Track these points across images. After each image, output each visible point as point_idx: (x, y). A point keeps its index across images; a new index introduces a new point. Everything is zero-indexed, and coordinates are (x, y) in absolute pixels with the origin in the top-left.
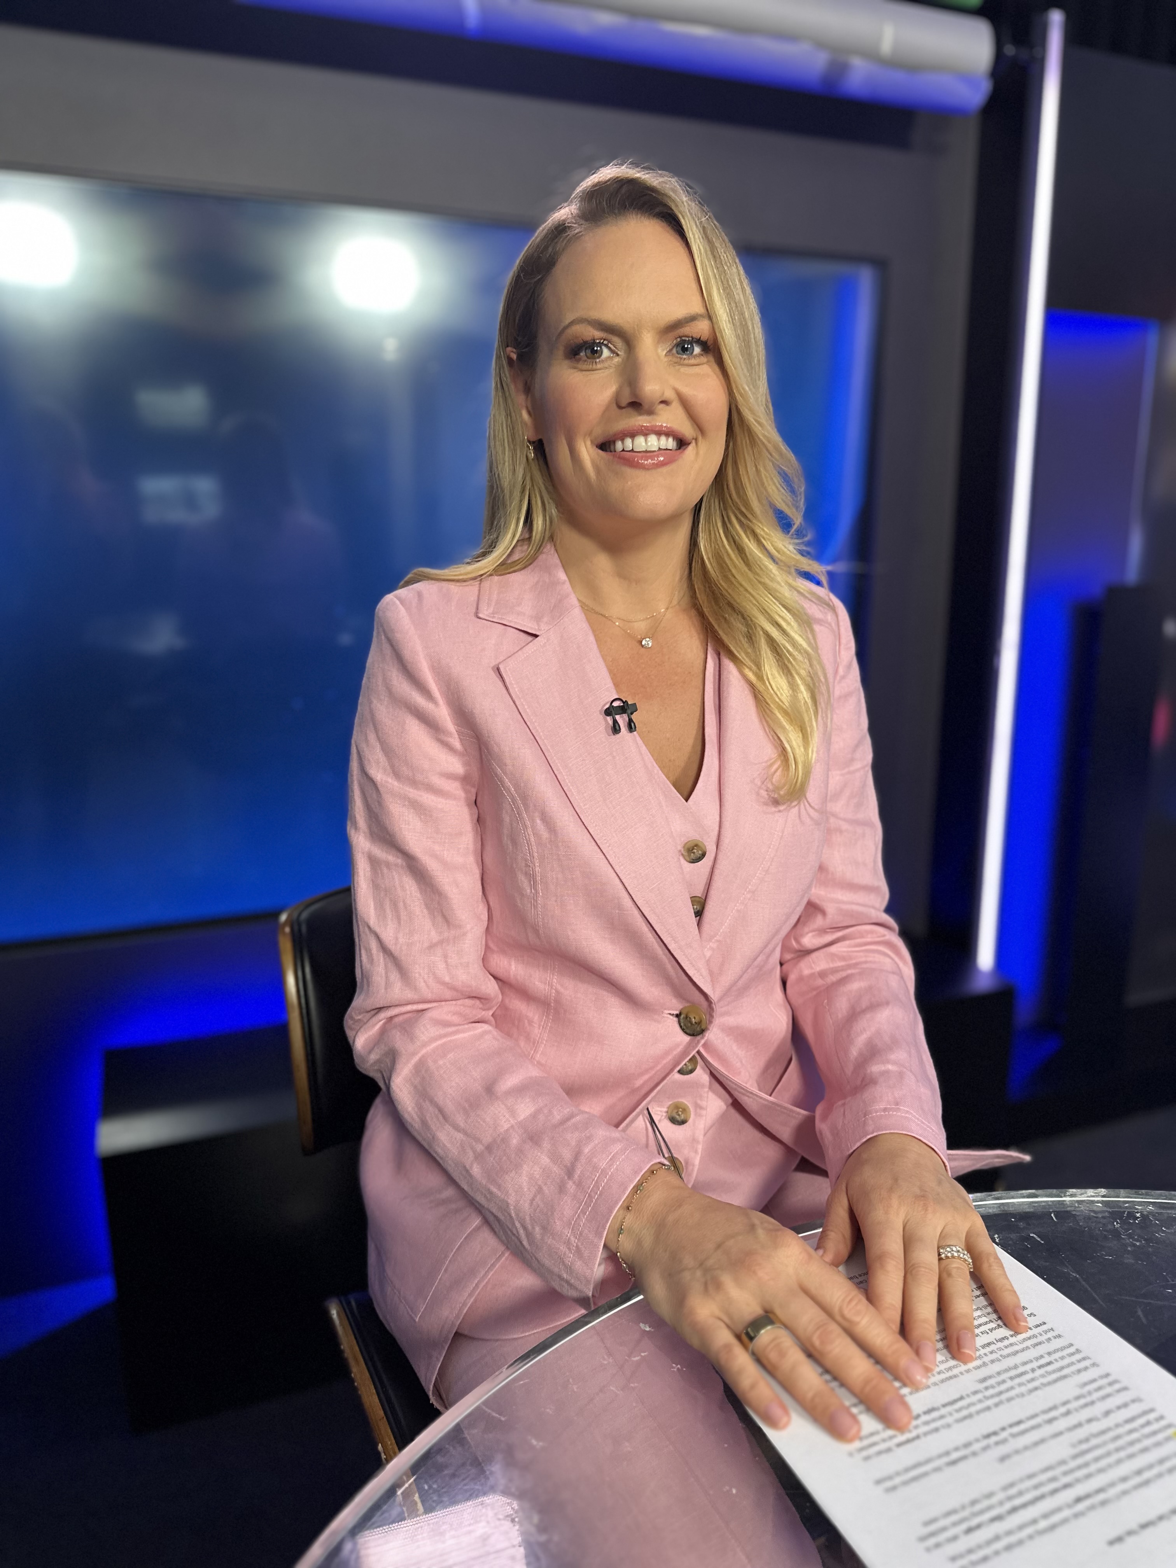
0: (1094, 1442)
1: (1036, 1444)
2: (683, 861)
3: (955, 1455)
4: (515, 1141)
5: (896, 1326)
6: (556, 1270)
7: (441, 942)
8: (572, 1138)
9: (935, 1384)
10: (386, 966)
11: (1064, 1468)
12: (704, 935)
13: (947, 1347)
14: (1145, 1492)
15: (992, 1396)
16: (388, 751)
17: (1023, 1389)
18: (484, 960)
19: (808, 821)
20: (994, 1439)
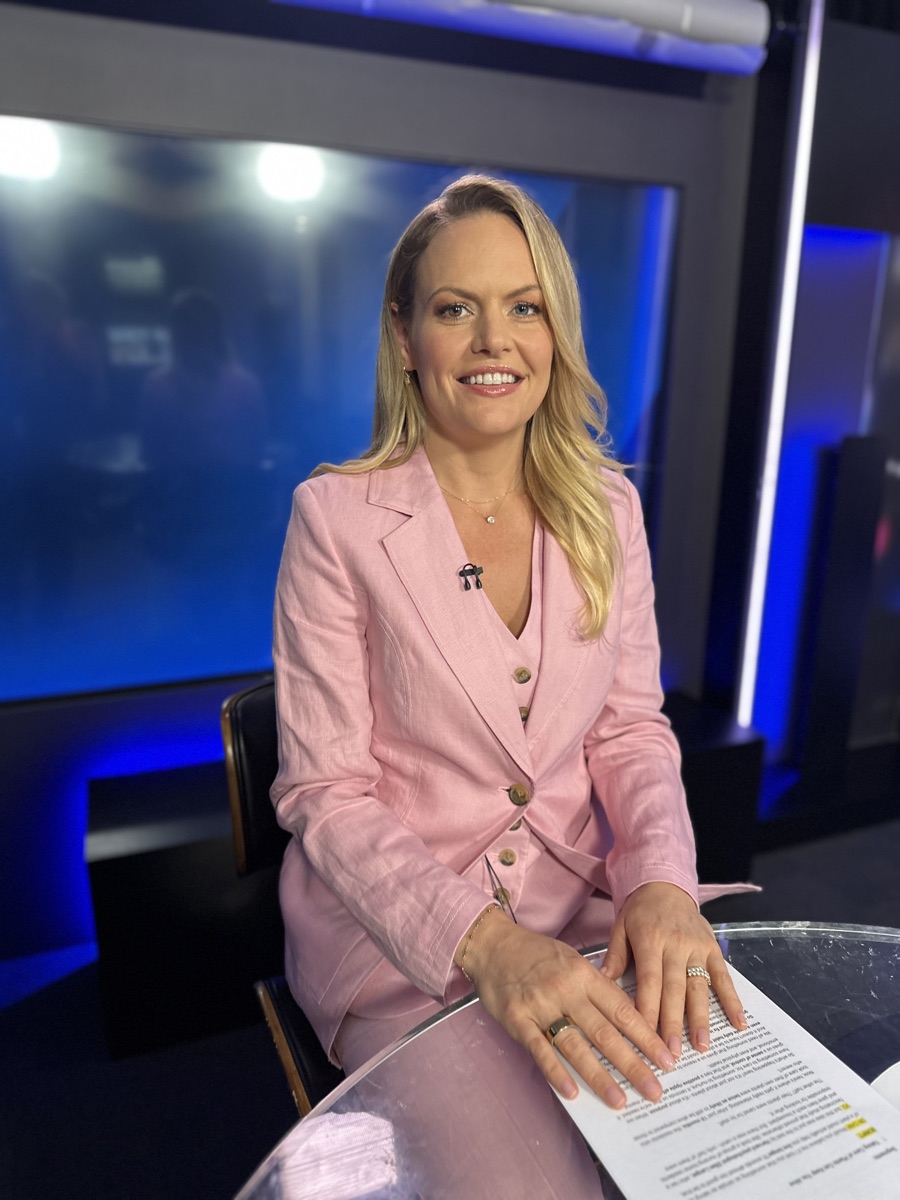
0: (786, 1111)
1: (746, 1112)
2: (514, 682)
3: (690, 1120)
4: (391, 885)
5: (654, 1026)
6: (419, 977)
7: (340, 738)
8: (432, 884)
9: (680, 1067)
10: (300, 755)
11: (765, 1130)
12: (529, 735)
13: (690, 1040)
14: (817, 1147)
15: (719, 1077)
16: (302, 600)
17: (741, 1072)
18: (371, 750)
19: (605, 651)
20: (718, 1108)
